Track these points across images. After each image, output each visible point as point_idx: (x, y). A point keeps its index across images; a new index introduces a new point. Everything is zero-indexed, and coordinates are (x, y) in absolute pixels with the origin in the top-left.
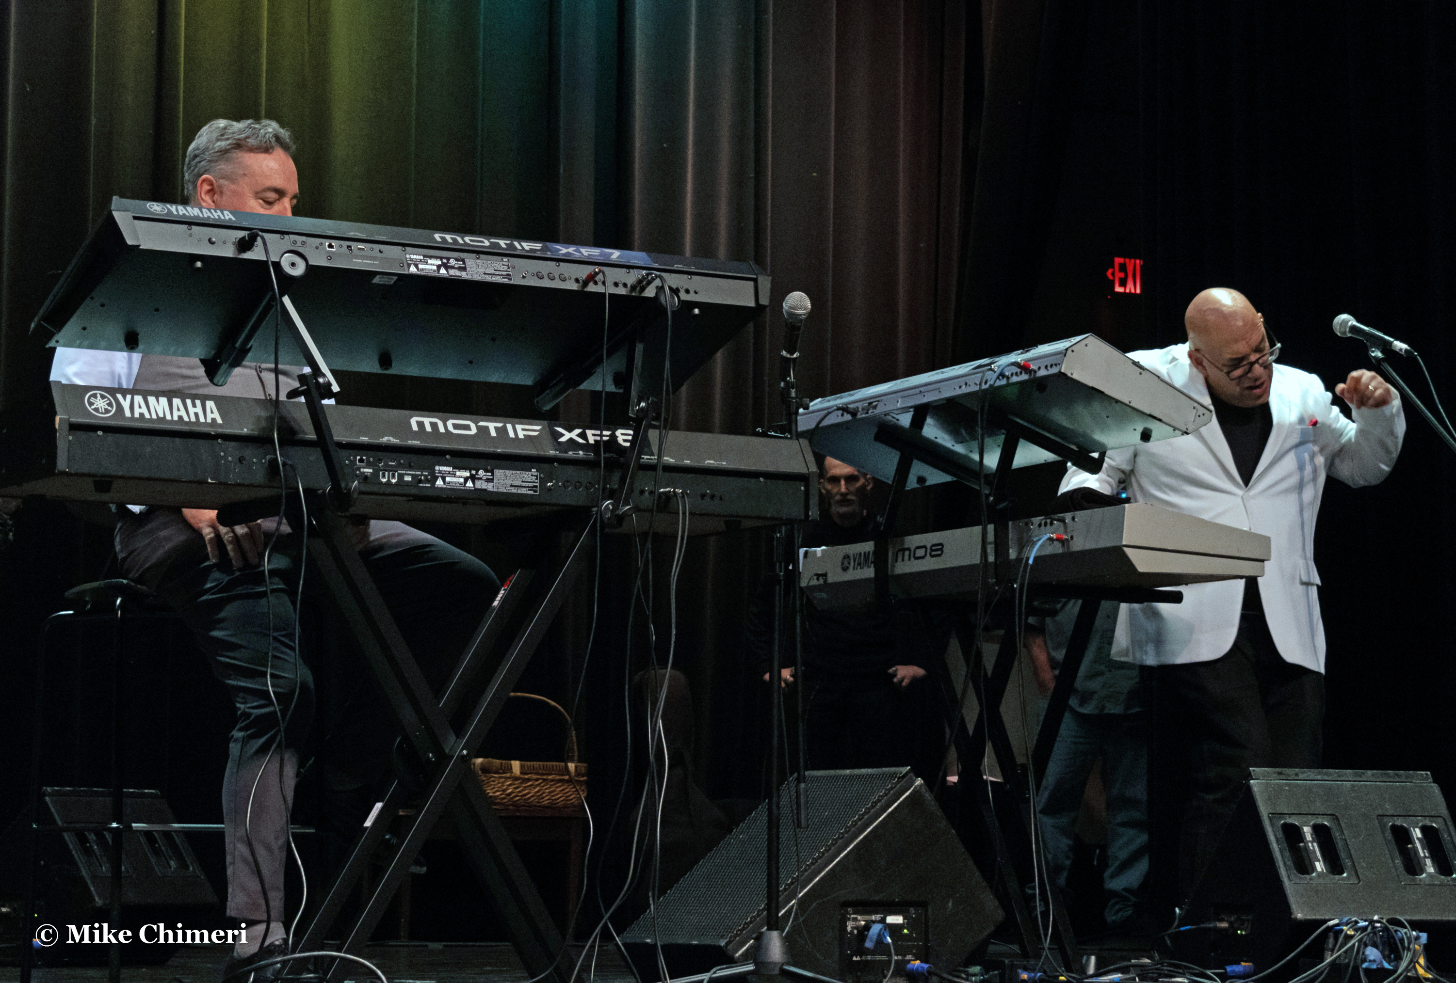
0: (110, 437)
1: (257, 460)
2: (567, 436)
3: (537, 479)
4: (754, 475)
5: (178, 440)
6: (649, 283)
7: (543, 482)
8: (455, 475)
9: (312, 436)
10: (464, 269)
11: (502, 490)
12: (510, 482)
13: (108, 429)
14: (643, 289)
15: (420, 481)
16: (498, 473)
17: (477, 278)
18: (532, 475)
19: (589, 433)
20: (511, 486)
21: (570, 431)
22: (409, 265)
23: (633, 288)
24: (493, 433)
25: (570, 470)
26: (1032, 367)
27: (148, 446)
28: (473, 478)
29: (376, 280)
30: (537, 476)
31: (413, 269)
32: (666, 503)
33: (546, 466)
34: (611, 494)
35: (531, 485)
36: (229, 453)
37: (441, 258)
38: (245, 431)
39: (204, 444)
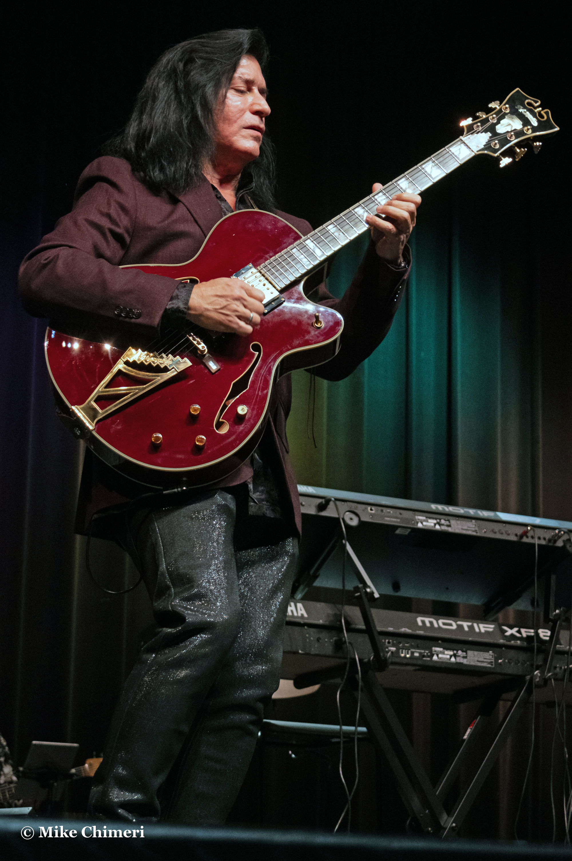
1: (328, 640)
2: (509, 632)
3: (492, 657)
6: (559, 538)
7: (496, 659)
8: (444, 653)
10: (449, 526)
11: (472, 663)
12: (476, 659)
14: (555, 541)
15: (424, 656)
16: (470, 653)
17: (458, 531)
18: (490, 655)
19: (522, 631)
20: (478, 661)
21: (511, 628)
22: (417, 523)
23: (549, 541)
24: (466, 629)
25: (512, 653)
28: (455, 656)
29: (398, 532)
30: (492, 655)
31: (420, 525)
33: (498, 650)
34: (537, 668)
35: (489, 661)
36: (312, 634)
37: (436, 519)
38: (321, 622)
39: (297, 629)
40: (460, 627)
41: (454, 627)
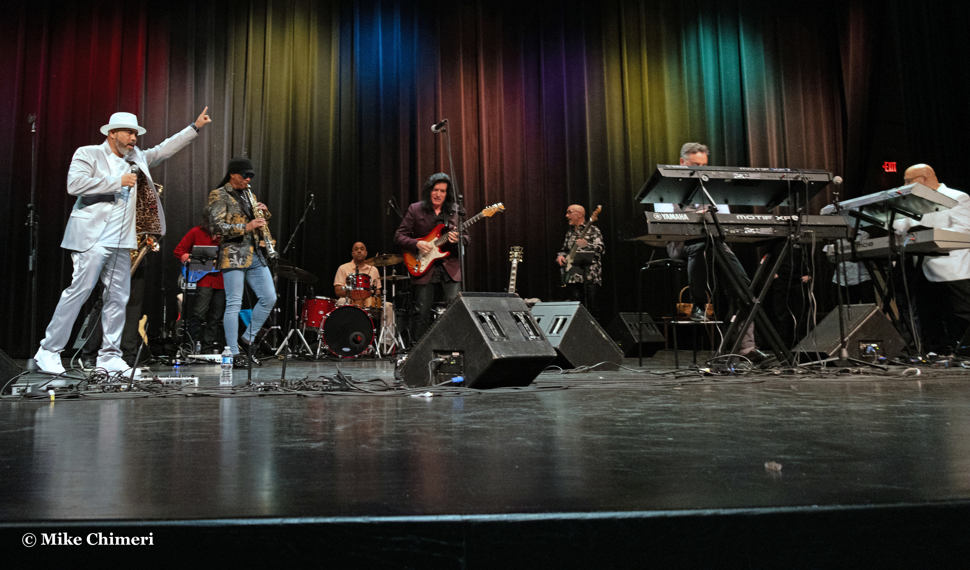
0: (661, 225)
1: (698, 229)
2: (779, 218)
4: (831, 226)
5: (678, 225)
6: (799, 176)
7: (773, 230)
8: (750, 230)
9: (712, 221)
10: (748, 176)
11: (763, 233)
12: (765, 231)
13: (660, 223)
14: (797, 178)
15: (741, 232)
16: (761, 229)
17: (753, 178)
18: (770, 229)
19: (785, 217)
21: (779, 216)
23: (795, 178)
24: (759, 218)
25: (781, 228)
26: (901, 192)
27: (671, 227)
28: (755, 231)
29: (726, 181)
31: (735, 177)
32: (808, 235)
33: (774, 226)
34: (793, 233)
35: (771, 231)
36: (691, 227)
37: (742, 174)
38: (695, 221)
39: (684, 225)
40: (756, 218)
41: (754, 218)
